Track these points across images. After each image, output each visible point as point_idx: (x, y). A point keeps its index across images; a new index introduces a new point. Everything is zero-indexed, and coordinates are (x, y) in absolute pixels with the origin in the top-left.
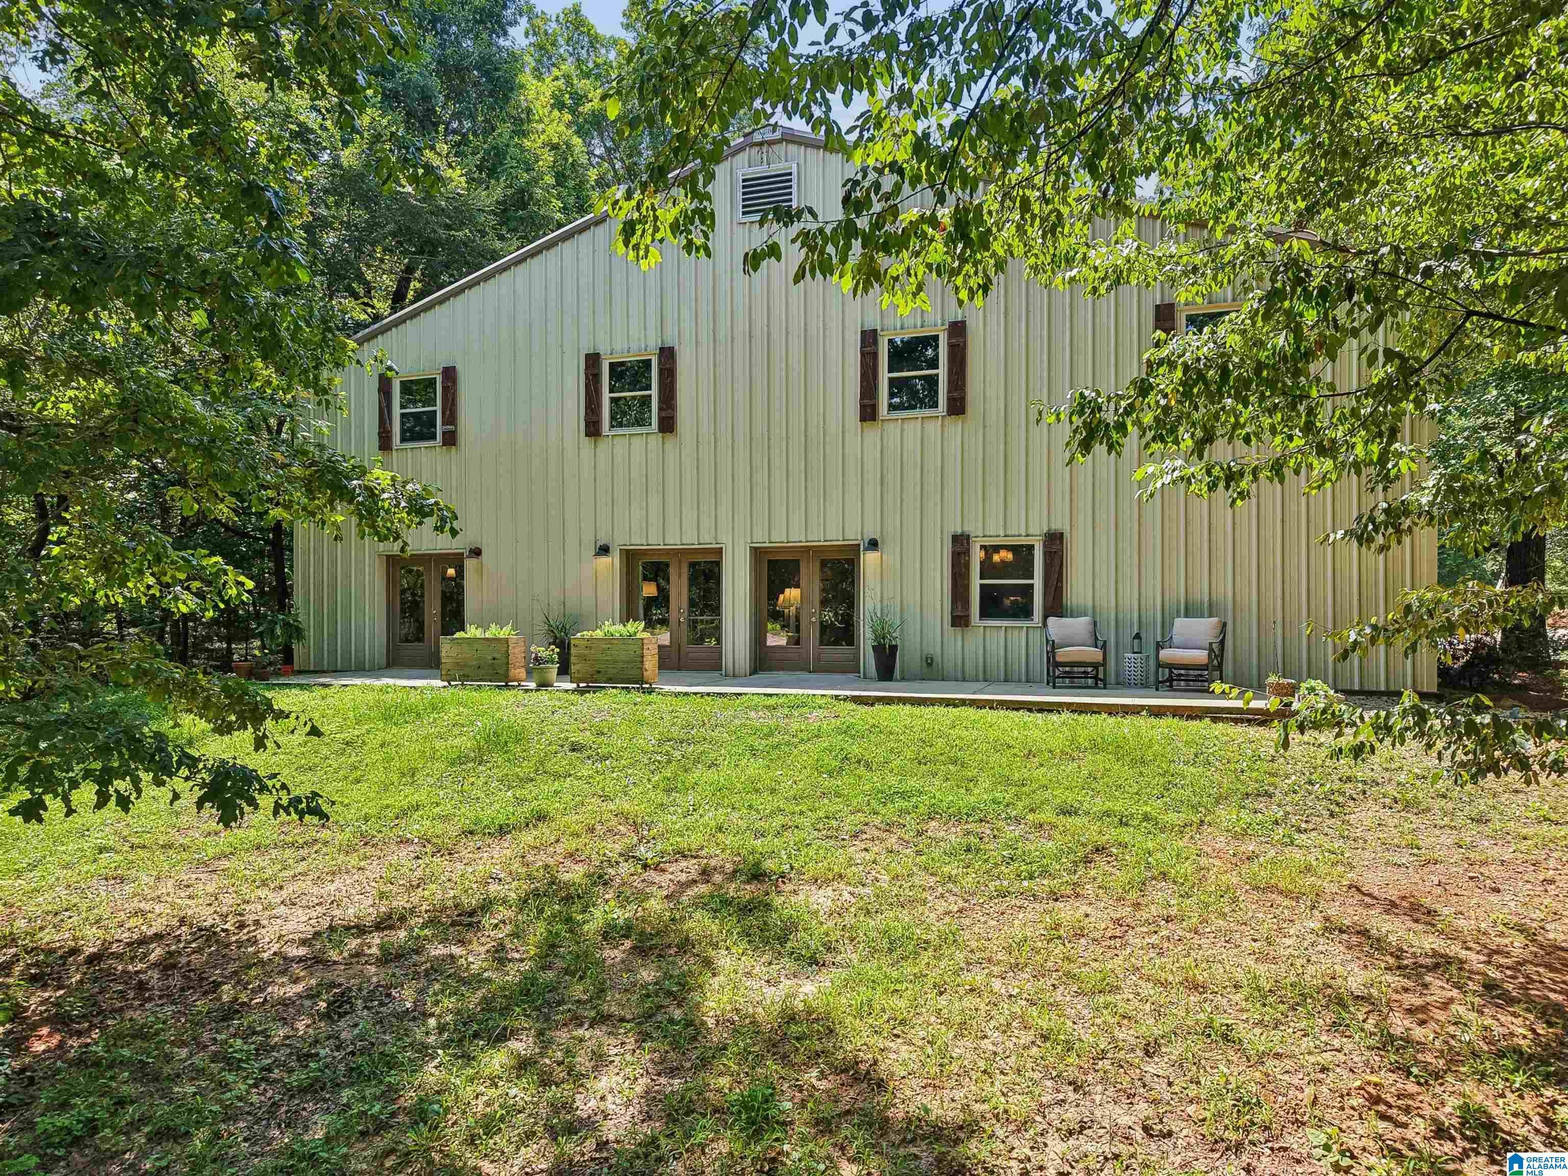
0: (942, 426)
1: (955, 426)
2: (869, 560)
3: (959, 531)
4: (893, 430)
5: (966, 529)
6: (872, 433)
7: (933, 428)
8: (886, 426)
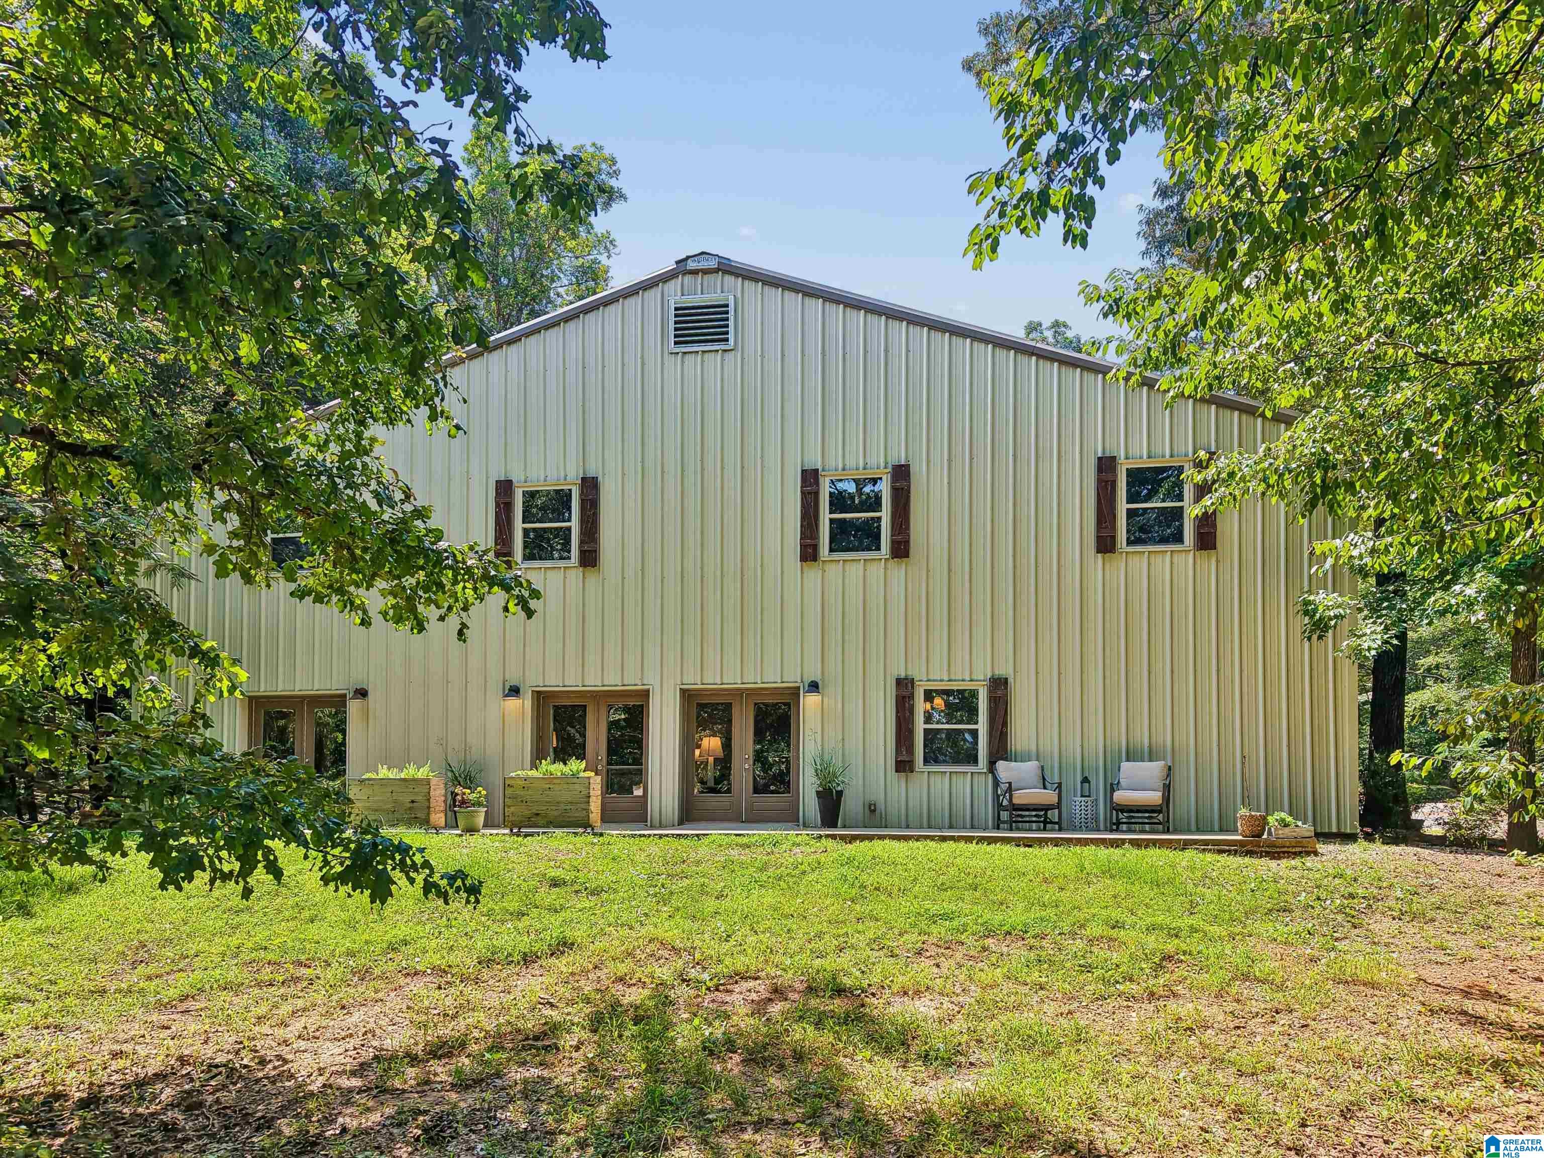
0: (885, 568)
1: (898, 571)
2: (810, 702)
3: (903, 675)
4: (834, 571)
5: (910, 673)
6: (813, 573)
7: (876, 571)
8: (827, 567)
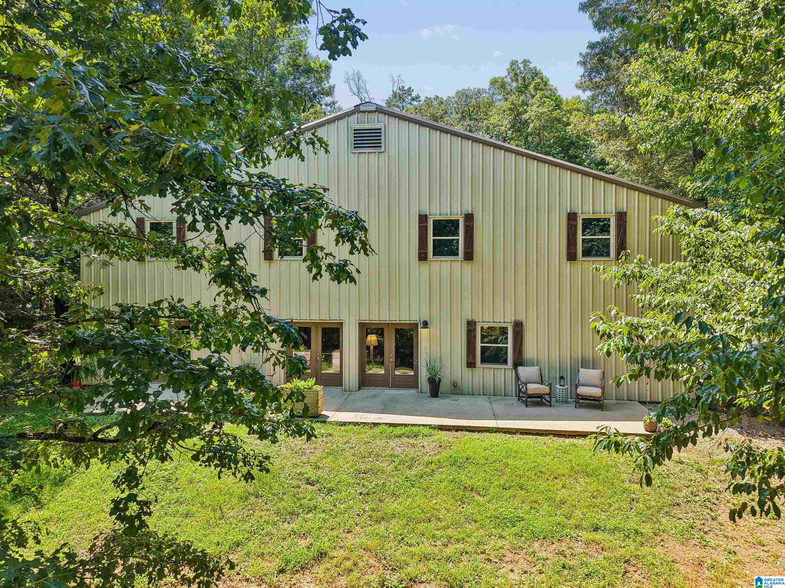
0: (461, 265)
1: (467, 266)
2: (423, 333)
3: (470, 319)
5: (474, 318)
6: (425, 267)
7: (457, 266)
8: (432, 263)
